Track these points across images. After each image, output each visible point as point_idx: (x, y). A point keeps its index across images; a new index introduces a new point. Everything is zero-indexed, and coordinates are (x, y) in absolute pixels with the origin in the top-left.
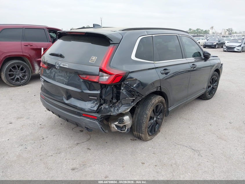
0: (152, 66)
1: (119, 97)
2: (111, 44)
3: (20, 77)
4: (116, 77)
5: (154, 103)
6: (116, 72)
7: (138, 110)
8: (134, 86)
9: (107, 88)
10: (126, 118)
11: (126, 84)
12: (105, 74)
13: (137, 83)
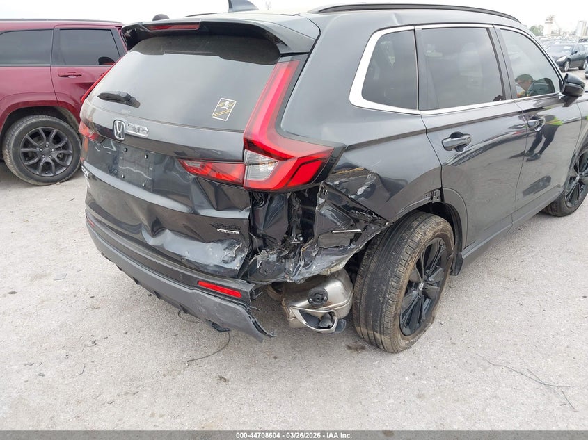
0: (417, 125)
1: (311, 227)
2: (284, 55)
3: (54, 160)
4: (301, 165)
5: (420, 241)
6: (299, 149)
7: (371, 264)
8: (360, 191)
9: (272, 199)
10: (335, 289)
11: (334, 188)
12: (262, 158)
13: (370, 182)
